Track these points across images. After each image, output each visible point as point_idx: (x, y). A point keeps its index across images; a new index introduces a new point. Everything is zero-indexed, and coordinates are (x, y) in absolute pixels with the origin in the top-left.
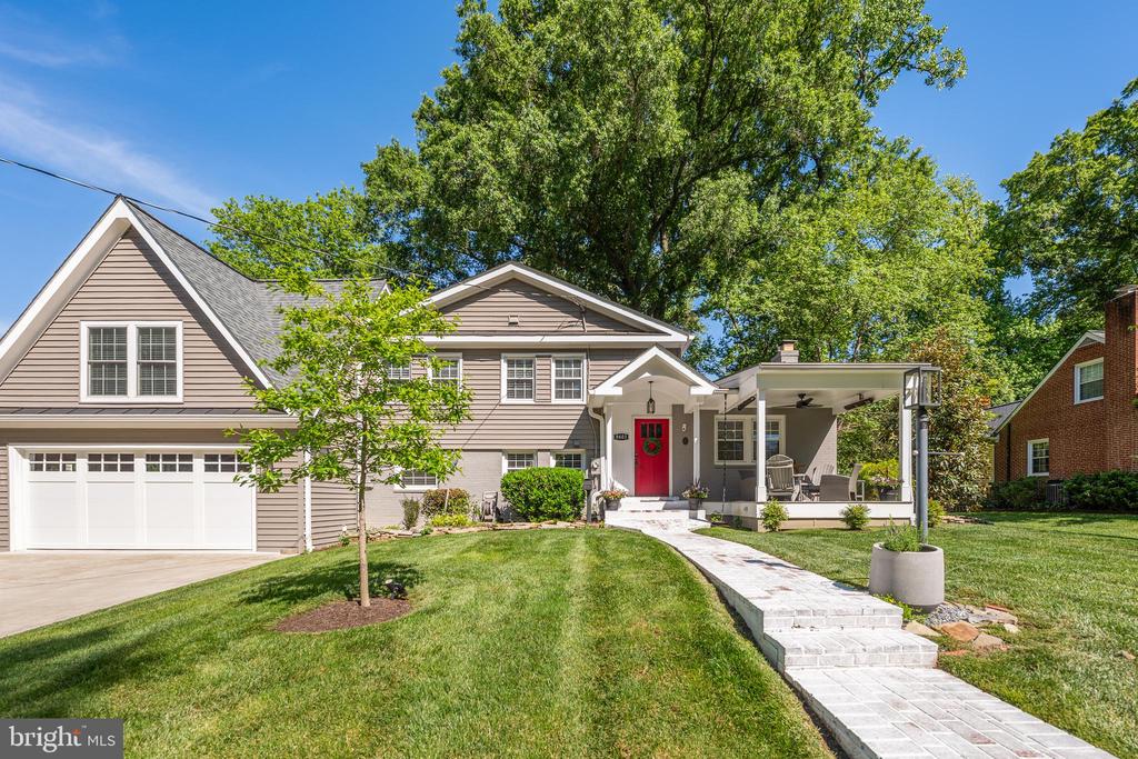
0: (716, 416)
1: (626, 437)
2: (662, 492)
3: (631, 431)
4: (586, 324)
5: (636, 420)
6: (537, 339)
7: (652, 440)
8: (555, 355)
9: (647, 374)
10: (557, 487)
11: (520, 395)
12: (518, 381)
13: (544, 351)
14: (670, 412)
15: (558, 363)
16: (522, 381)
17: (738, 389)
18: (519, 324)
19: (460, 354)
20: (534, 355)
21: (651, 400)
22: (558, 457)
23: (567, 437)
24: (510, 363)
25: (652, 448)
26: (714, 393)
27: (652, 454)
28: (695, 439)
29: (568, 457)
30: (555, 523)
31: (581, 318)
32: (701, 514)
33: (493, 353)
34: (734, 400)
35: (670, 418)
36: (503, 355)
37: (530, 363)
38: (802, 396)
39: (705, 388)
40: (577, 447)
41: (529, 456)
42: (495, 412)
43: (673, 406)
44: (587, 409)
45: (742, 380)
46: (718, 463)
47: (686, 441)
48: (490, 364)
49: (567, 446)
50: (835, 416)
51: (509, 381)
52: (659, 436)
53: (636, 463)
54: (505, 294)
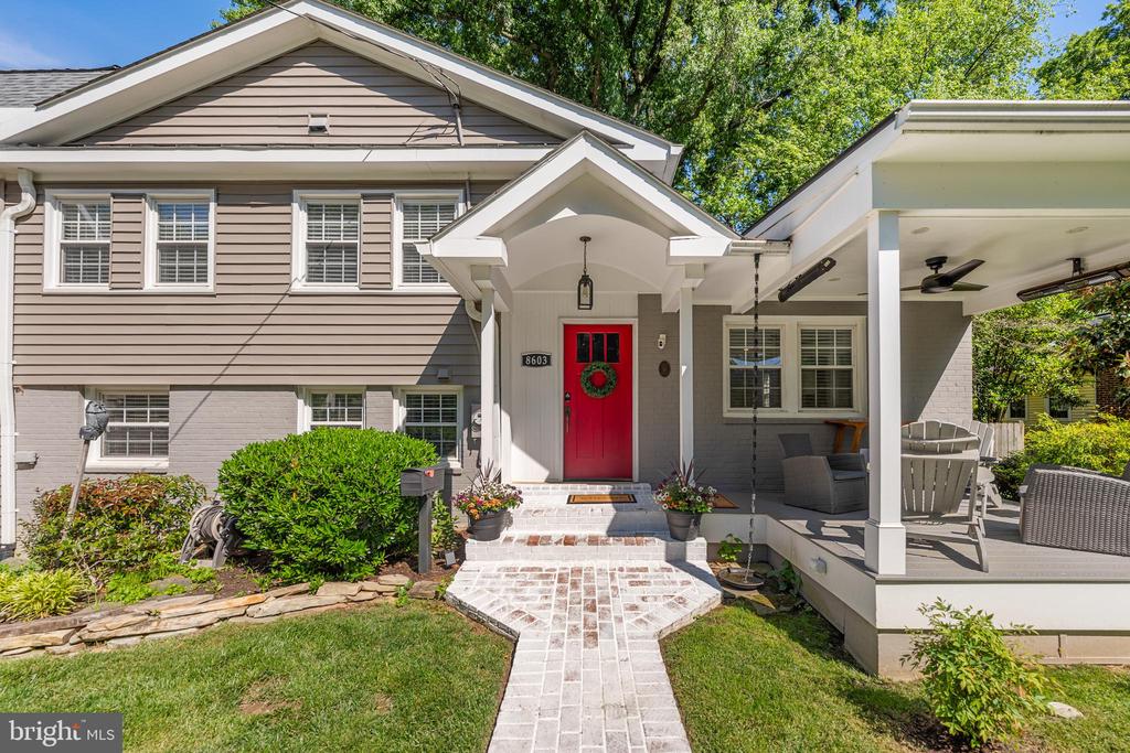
0: (727, 319)
1: (547, 360)
2: (619, 472)
3: (555, 348)
4: (462, 132)
5: (567, 327)
6: (357, 156)
7: (597, 367)
8: (399, 193)
9: (567, 213)
10: (320, 493)
11: (334, 275)
12: (328, 247)
13: (379, 186)
14: (633, 308)
15: (409, 210)
16: (338, 248)
17: (789, 240)
18: (330, 131)
19: (211, 193)
20: (357, 193)
21: (585, 280)
22: (411, 401)
23: (426, 361)
24: (313, 211)
25: (597, 382)
26: (727, 253)
27: (598, 395)
28: (683, 369)
29: (431, 400)
30: (313, 591)
31: (452, 118)
32: (696, 551)
33: (273, 191)
34: (778, 269)
35: (635, 323)
36: (297, 193)
37: (352, 211)
38: (937, 262)
39: (706, 241)
40: (444, 381)
41: (351, 401)
42: (279, 310)
43: (639, 295)
44: (462, 305)
45: (797, 218)
46: (729, 412)
47: (666, 369)
48: (268, 213)
49: (424, 379)
50: (970, 318)
51: (310, 247)
52: (613, 357)
53: (566, 413)
54: (304, 71)
